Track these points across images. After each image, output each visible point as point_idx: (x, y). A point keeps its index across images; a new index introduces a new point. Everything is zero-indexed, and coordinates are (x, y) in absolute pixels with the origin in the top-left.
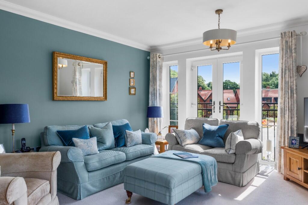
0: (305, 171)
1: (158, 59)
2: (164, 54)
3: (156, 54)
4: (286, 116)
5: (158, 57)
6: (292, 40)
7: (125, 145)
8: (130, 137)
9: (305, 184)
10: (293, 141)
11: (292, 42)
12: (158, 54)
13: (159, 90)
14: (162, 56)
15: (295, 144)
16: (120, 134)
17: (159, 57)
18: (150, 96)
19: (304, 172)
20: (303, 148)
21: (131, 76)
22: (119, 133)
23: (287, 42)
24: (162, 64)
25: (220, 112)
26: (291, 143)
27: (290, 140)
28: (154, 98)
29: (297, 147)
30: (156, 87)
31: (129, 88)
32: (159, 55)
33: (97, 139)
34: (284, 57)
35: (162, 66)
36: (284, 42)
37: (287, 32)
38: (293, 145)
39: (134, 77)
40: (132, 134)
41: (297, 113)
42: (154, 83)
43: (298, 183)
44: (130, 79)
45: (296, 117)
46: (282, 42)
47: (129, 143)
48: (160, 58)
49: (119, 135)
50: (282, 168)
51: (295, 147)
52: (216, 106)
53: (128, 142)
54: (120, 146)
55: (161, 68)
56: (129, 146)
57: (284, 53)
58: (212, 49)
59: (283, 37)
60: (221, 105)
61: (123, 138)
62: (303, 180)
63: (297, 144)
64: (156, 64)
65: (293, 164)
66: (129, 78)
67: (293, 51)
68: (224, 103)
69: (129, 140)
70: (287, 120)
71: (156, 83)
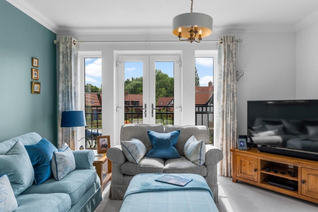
0: (263, 172)
1: (73, 46)
2: (80, 41)
3: (70, 38)
4: (227, 118)
5: (73, 43)
6: (233, 45)
7: (52, 177)
8: (62, 163)
9: (262, 184)
10: (241, 143)
11: (232, 46)
12: (73, 39)
13: (75, 88)
14: (77, 41)
15: (244, 145)
16: (40, 160)
17: (75, 43)
18: (60, 96)
19: (261, 173)
20: (250, 149)
21: (34, 65)
22: (38, 159)
23: (229, 46)
24: (77, 53)
25: (152, 116)
26: (240, 145)
27: (239, 142)
28: (68, 99)
29: (245, 149)
30: (71, 84)
31: (32, 83)
32: (74, 41)
33: (10, 180)
34: (227, 60)
35: (77, 56)
36: (227, 45)
37: (229, 36)
38: (242, 148)
39: (37, 67)
40: (65, 157)
41: (237, 116)
42: (66, 78)
43: (252, 184)
44: (32, 69)
45: (237, 119)
46: (225, 46)
47: (62, 173)
48: (76, 45)
49: (37, 161)
50: (224, 170)
51: (244, 149)
52: (147, 109)
53: (60, 171)
54: (43, 181)
55: (76, 59)
56: (62, 177)
57: (227, 57)
58: (181, 39)
59: (225, 40)
60: (154, 108)
61: (47, 166)
62: (259, 181)
63: (245, 145)
64: (71, 52)
65: (245, 166)
66: (31, 67)
67: (234, 56)
68: (156, 107)
69: (60, 167)
70: (229, 122)
71: (71, 78)
